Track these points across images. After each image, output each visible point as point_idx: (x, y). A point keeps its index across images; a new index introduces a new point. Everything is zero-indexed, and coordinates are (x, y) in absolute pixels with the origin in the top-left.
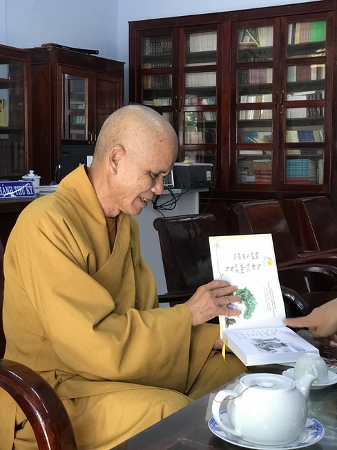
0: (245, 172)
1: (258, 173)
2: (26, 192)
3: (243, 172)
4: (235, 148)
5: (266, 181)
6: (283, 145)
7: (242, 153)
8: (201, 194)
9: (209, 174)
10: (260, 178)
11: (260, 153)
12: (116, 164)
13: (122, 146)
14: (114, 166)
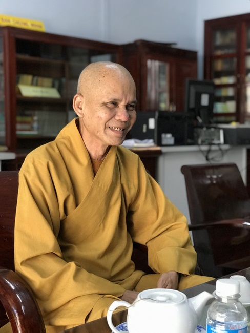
12: (81, 109)
13: (81, 95)
14: (80, 111)
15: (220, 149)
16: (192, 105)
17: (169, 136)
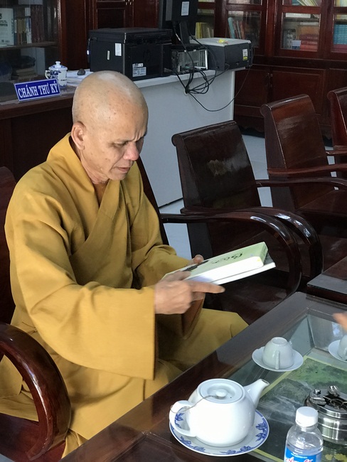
0: (292, 36)
1: (304, 38)
2: (51, 91)
3: (289, 36)
4: (282, 9)
5: (312, 47)
6: (332, 9)
7: (288, 15)
8: (237, 73)
9: (245, 52)
10: (306, 44)
11: (308, 16)
12: (81, 139)
13: (81, 123)
14: (79, 142)
15: (205, 78)
16: (169, 17)
17: (141, 65)
